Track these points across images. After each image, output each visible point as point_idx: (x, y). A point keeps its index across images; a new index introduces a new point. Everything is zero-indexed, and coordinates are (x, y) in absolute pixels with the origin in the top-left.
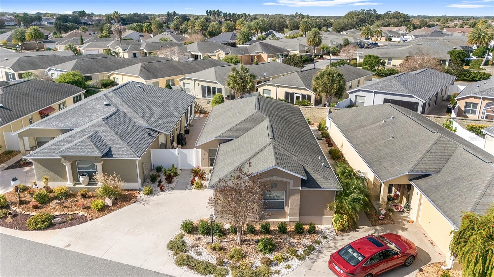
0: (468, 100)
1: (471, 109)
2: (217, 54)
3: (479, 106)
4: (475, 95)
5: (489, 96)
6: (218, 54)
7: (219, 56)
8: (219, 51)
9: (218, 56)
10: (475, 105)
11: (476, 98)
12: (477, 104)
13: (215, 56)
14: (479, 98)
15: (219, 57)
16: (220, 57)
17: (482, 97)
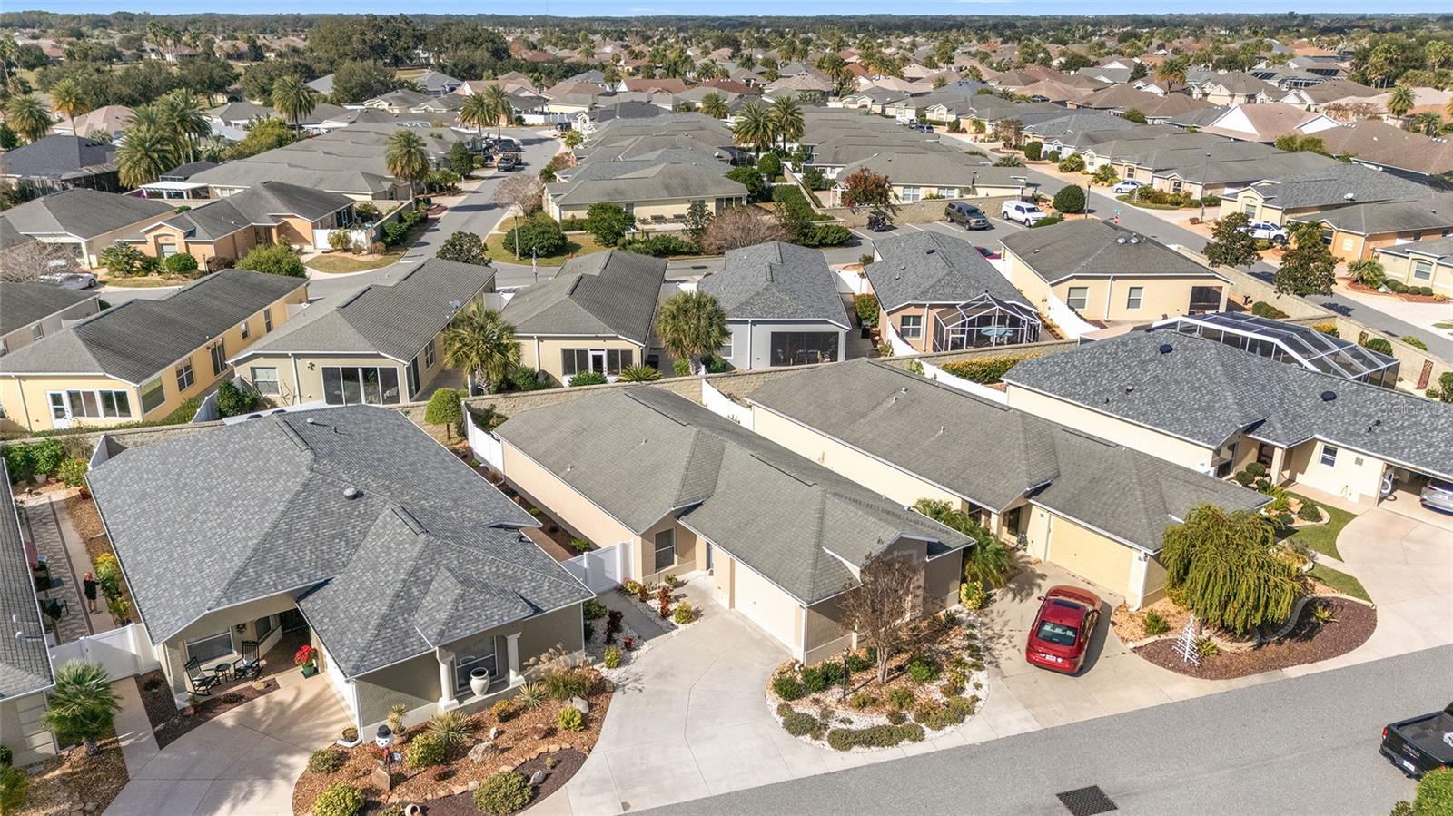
0: (905, 312)
1: (911, 326)
2: (150, 238)
3: (923, 320)
4: (916, 302)
5: (939, 300)
6: (156, 237)
7: (161, 241)
8: (161, 226)
9: (156, 242)
10: (917, 319)
11: (917, 306)
12: (920, 317)
13: (145, 243)
14: (924, 306)
15: (159, 247)
16: (162, 245)
17: (928, 303)
